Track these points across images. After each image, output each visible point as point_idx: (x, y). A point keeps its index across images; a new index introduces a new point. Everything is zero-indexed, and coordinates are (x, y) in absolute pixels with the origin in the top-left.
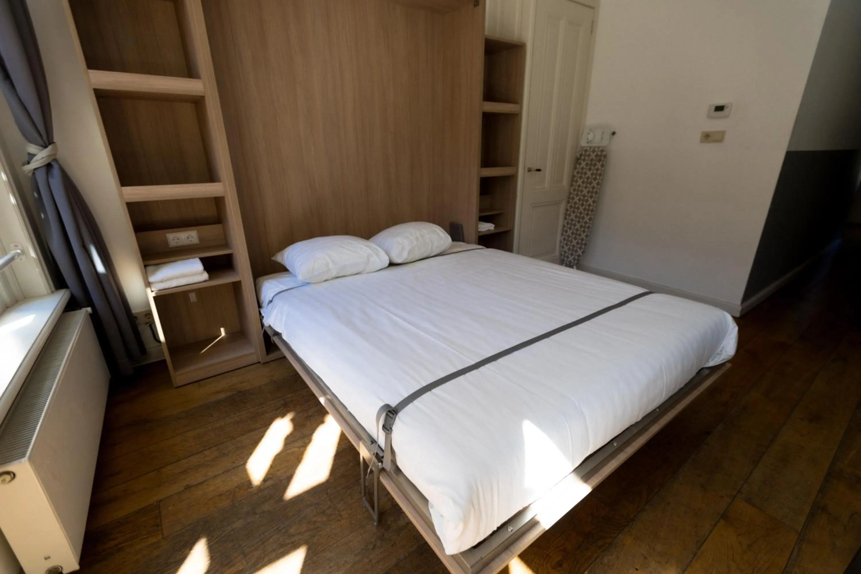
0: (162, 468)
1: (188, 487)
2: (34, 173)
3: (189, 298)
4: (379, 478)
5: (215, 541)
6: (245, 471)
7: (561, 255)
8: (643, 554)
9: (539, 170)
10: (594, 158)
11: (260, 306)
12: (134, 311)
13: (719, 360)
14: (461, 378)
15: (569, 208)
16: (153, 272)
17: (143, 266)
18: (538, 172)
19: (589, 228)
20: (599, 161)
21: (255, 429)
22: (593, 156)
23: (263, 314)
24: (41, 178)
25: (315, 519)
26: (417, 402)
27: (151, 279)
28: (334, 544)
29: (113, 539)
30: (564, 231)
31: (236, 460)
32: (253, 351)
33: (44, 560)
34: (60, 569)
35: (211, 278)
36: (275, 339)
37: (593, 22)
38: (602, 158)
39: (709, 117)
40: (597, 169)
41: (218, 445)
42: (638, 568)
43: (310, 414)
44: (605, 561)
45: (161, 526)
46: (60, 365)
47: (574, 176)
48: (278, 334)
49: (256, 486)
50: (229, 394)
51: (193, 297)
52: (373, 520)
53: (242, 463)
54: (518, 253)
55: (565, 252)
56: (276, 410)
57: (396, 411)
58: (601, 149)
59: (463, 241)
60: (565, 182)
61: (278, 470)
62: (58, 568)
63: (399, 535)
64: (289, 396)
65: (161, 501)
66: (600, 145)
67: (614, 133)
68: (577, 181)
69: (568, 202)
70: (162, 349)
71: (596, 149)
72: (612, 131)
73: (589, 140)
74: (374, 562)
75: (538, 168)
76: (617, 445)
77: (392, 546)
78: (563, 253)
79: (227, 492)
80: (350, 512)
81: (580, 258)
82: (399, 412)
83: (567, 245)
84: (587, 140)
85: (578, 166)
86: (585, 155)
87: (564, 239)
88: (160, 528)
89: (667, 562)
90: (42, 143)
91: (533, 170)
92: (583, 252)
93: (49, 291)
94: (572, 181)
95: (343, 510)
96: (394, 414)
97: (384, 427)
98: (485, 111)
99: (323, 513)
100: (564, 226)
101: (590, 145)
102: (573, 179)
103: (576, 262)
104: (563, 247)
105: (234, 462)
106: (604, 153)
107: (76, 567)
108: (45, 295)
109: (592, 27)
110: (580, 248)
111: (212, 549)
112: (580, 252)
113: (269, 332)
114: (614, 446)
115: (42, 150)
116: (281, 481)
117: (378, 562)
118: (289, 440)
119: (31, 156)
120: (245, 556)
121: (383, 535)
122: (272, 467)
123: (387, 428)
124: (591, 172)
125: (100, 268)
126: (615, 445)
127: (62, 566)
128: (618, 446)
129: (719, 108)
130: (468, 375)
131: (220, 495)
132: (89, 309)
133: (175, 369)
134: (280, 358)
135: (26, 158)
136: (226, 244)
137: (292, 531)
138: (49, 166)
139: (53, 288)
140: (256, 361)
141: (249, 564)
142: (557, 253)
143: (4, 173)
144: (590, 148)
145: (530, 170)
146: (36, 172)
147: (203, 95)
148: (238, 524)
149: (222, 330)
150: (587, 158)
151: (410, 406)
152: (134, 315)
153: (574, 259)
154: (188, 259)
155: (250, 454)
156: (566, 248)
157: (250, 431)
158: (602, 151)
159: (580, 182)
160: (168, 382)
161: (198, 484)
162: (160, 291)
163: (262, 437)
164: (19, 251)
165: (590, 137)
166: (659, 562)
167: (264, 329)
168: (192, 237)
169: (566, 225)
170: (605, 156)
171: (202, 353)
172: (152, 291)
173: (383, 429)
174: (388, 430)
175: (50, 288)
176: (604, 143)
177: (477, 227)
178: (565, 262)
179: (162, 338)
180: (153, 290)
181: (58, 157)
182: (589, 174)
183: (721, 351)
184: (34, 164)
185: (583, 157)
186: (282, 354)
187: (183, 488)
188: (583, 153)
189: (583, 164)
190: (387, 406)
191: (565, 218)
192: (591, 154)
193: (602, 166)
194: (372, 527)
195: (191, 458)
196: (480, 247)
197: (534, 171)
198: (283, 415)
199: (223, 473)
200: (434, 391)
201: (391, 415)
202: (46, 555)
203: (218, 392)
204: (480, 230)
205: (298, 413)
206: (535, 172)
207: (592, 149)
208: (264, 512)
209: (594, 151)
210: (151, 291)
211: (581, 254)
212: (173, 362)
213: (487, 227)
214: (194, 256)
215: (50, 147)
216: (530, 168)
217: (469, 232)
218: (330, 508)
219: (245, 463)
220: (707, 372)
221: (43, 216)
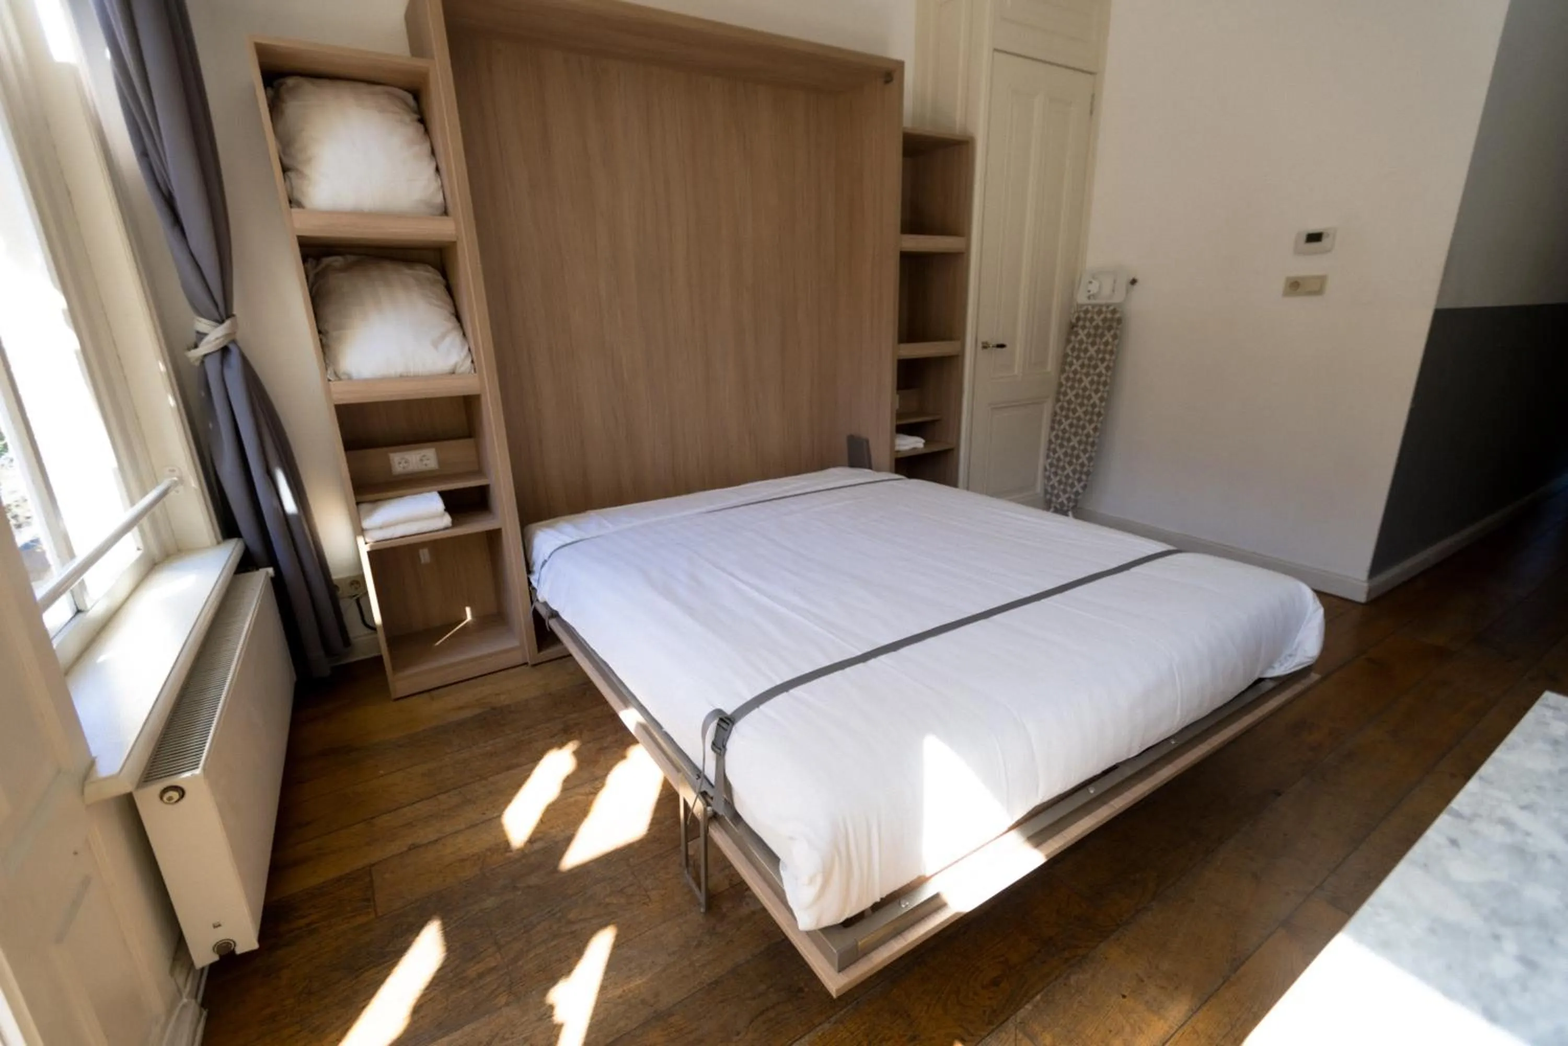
0: (373, 818)
1: (413, 847)
2: (203, 362)
3: (419, 556)
4: (707, 831)
5: (454, 925)
6: (500, 828)
7: (1046, 492)
8: (1137, 975)
9: (1002, 346)
10: (1101, 324)
11: (529, 571)
12: (336, 575)
13: (1292, 666)
14: (837, 675)
15: (1058, 411)
16: (370, 513)
17: (354, 502)
18: (999, 350)
19: (1093, 444)
20: (1110, 328)
21: (518, 765)
22: (1098, 320)
23: (534, 584)
24: (212, 368)
25: (607, 900)
26: (764, 708)
27: (366, 524)
28: (636, 937)
29: (303, 917)
30: (1051, 450)
31: (487, 810)
32: (516, 643)
33: (212, 928)
34: (233, 945)
35: (455, 524)
36: (553, 624)
37: (1093, 96)
38: (1115, 324)
39: (1298, 252)
40: (1106, 344)
41: (460, 787)
42: (1126, 994)
43: (605, 745)
44: (1073, 979)
45: (374, 901)
46: (235, 649)
47: (1066, 355)
48: (555, 615)
49: (518, 850)
50: (477, 711)
51: (425, 556)
52: (699, 904)
53: (495, 815)
54: (968, 489)
55: (1053, 487)
56: (552, 737)
57: (732, 720)
58: (1111, 308)
59: (870, 468)
60: (1051, 366)
61: (552, 828)
62: (228, 943)
63: (738, 929)
64: (574, 716)
65: (373, 865)
66: (1110, 301)
67: (1134, 282)
68: (1071, 364)
69: (1058, 400)
70: (377, 639)
71: (1104, 309)
72: (1131, 278)
73: (1092, 293)
74: (697, 965)
75: (1001, 342)
76: (1095, 792)
77: (728, 943)
78: (1049, 489)
79: (473, 856)
80: (663, 892)
81: (1080, 497)
82: (737, 722)
83: (1056, 474)
84: (1088, 294)
85: (1073, 338)
86: (1085, 319)
87: (1051, 465)
88: (372, 903)
89: (1177, 988)
90: (216, 315)
91: (991, 346)
92: (1084, 487)
93: (215, 541)
94: (1064, 363)
95: (653, 889)
96: (728, 724)
97: (714, 744)
98: (903, 250)
99: (621, 891)
100: (1050, 442)
101: (1093, 301)
102: (1064, 362)
103: (1071, 504)
104: (1049, 479)
105: (484, 814)
106: (1117, 315)
107: (255, 946)
108: (208, 548)
109: (1092, 104)
110: (1080, 480)
111: (448, 936)
112: (1078, 487)
113: (543, 612)
114: (1089, 793)
115: (216, 327)
116: (556, 843)
117: (704, 966)
118: (569, 784)
119: (201, 335)
120: (500, 948)
121: (714, 928)
122: (542, 821)
123: (719, 746)
124: (1096, 348)
125: (290, 506)
126: (1092, 791)
127: (235, 939)
128: (1097, 794)
129: (1314, 237)
130: (848, 670)
131: (463, 860)
132: (271, 570)
133: (395, 668)
134: (561, 658)
135: (193, 338)
136: (479, 471)
137: (572, 916)
138: (224, 351)
139: (220, 538)
140: (521, 662)
141: (506, 960)
142: (1039, 489)
143: (162, 364)
144: (1094, 306)
145: (985, 346)
146: (207, 360)
147: (454, 239)
148: (490, 902)
149: (468, 610)
150: (1088, 324)
151: (755, 713)
152: (335, 583)
153: (1069, 499)
154: (421, 493)
155: (508, 801)
156: (1054, 481)
157: (509, 768)
158: (1114, 312)
159: (1076, 365)
160: (383, 688)
161: (429, 843)
162: (378, 543)
163: (527, 776)
164: (175, 479)
165: (1094, 288)
166: (1162, 988)
167: (534, 605)
168: (428, 459)
169: (1053, 440)
170: (1119, 321)
171: (438, 646)
172: (366, 543)
173: (713, 749)
174: (720, 749)
175: (216, 537)
176: (1117, 299)
177: (893, 445)
178: (1053, 505)
179: (378, 618)
180: (368, 540)
181: (238, 337)
182: (1092, 351)
183: (1296, 649)
184: (206, 347)
185: (1081, 323)
186: (566, 649)
187: (405, 849)
188: (1082, 315)
189: (1082, 334)
190: (719, 712)
191: (1052, 429)
192: (1095, 317)
193: (1115, 337)
194: (697, 915)
195: (418, 806)
196: (897, 476)
197: (993, 347)
198: (561, 745)
199: (468, 828)
200: (793, 691)
201: (724, 725)
202: (216, 921)
203: (461, 708)
204: (897, 448)
205: (584, 744)
206: (994, 349)
207: (1096, 309)
208: (529, 887)
209: (1100, 312)
210: (364, 543)
211: (1080, 491)
212: (393, 658)
213: (911, 444)
214: (430, 488)
215: (228, 323)
216: (986, 343)
217: (880, 451)
218: (631, 885)
219: (500, 816)
220: (1270, 685)
221: (211, 425)
